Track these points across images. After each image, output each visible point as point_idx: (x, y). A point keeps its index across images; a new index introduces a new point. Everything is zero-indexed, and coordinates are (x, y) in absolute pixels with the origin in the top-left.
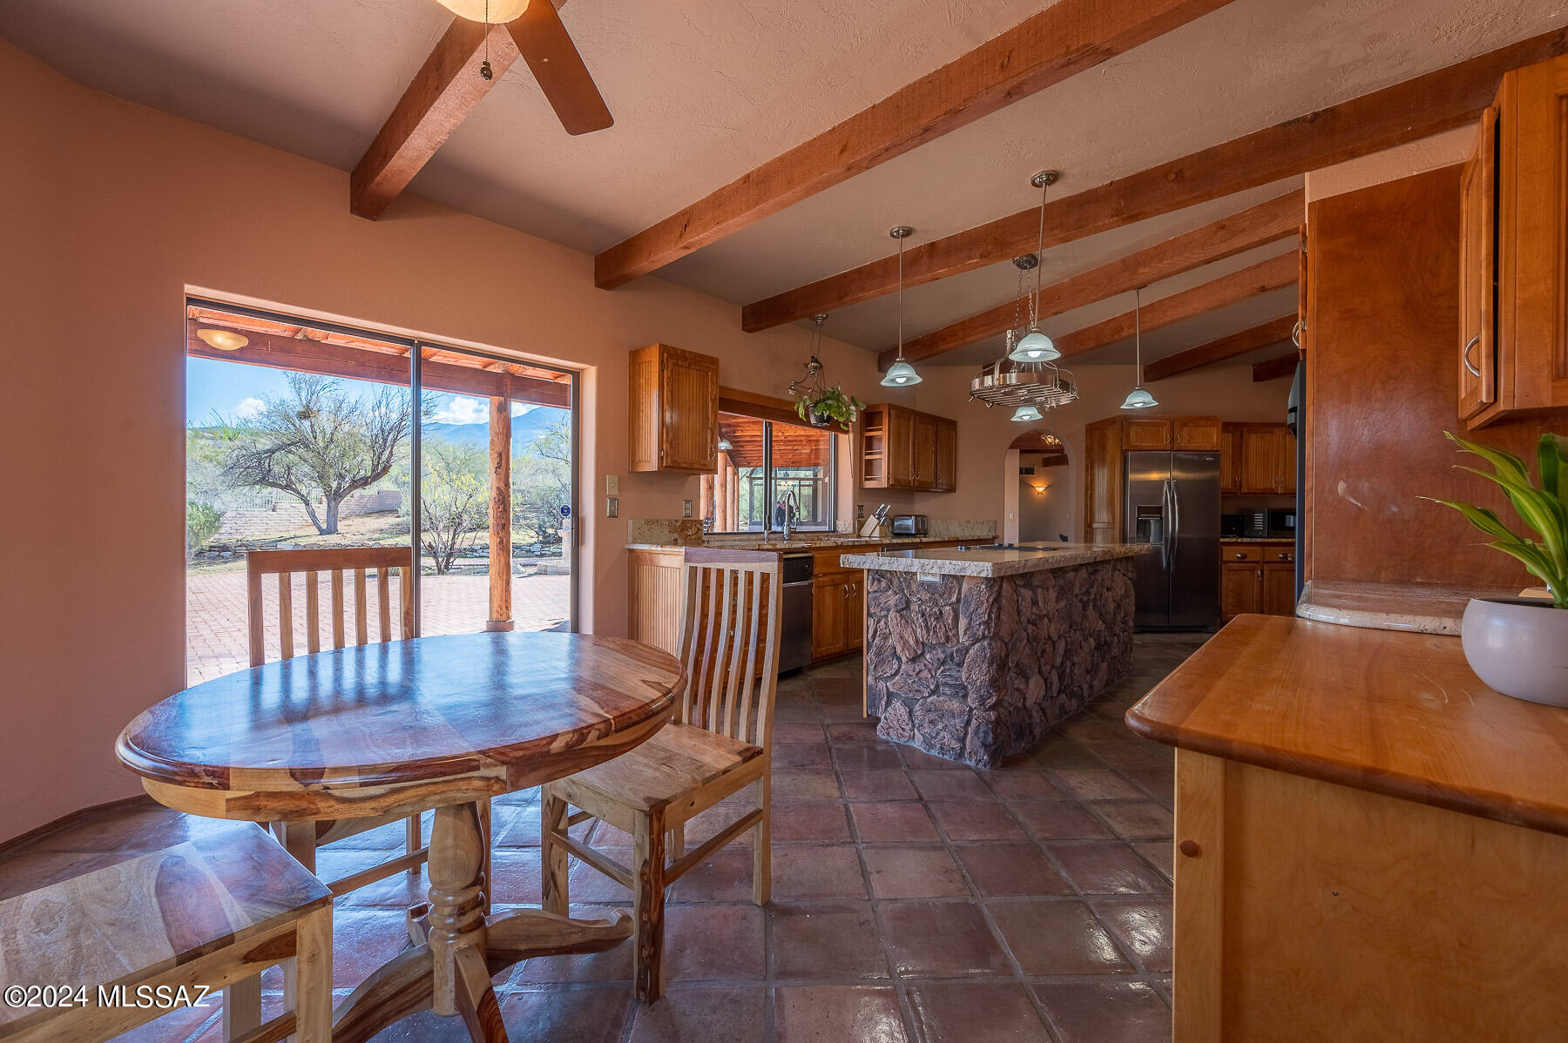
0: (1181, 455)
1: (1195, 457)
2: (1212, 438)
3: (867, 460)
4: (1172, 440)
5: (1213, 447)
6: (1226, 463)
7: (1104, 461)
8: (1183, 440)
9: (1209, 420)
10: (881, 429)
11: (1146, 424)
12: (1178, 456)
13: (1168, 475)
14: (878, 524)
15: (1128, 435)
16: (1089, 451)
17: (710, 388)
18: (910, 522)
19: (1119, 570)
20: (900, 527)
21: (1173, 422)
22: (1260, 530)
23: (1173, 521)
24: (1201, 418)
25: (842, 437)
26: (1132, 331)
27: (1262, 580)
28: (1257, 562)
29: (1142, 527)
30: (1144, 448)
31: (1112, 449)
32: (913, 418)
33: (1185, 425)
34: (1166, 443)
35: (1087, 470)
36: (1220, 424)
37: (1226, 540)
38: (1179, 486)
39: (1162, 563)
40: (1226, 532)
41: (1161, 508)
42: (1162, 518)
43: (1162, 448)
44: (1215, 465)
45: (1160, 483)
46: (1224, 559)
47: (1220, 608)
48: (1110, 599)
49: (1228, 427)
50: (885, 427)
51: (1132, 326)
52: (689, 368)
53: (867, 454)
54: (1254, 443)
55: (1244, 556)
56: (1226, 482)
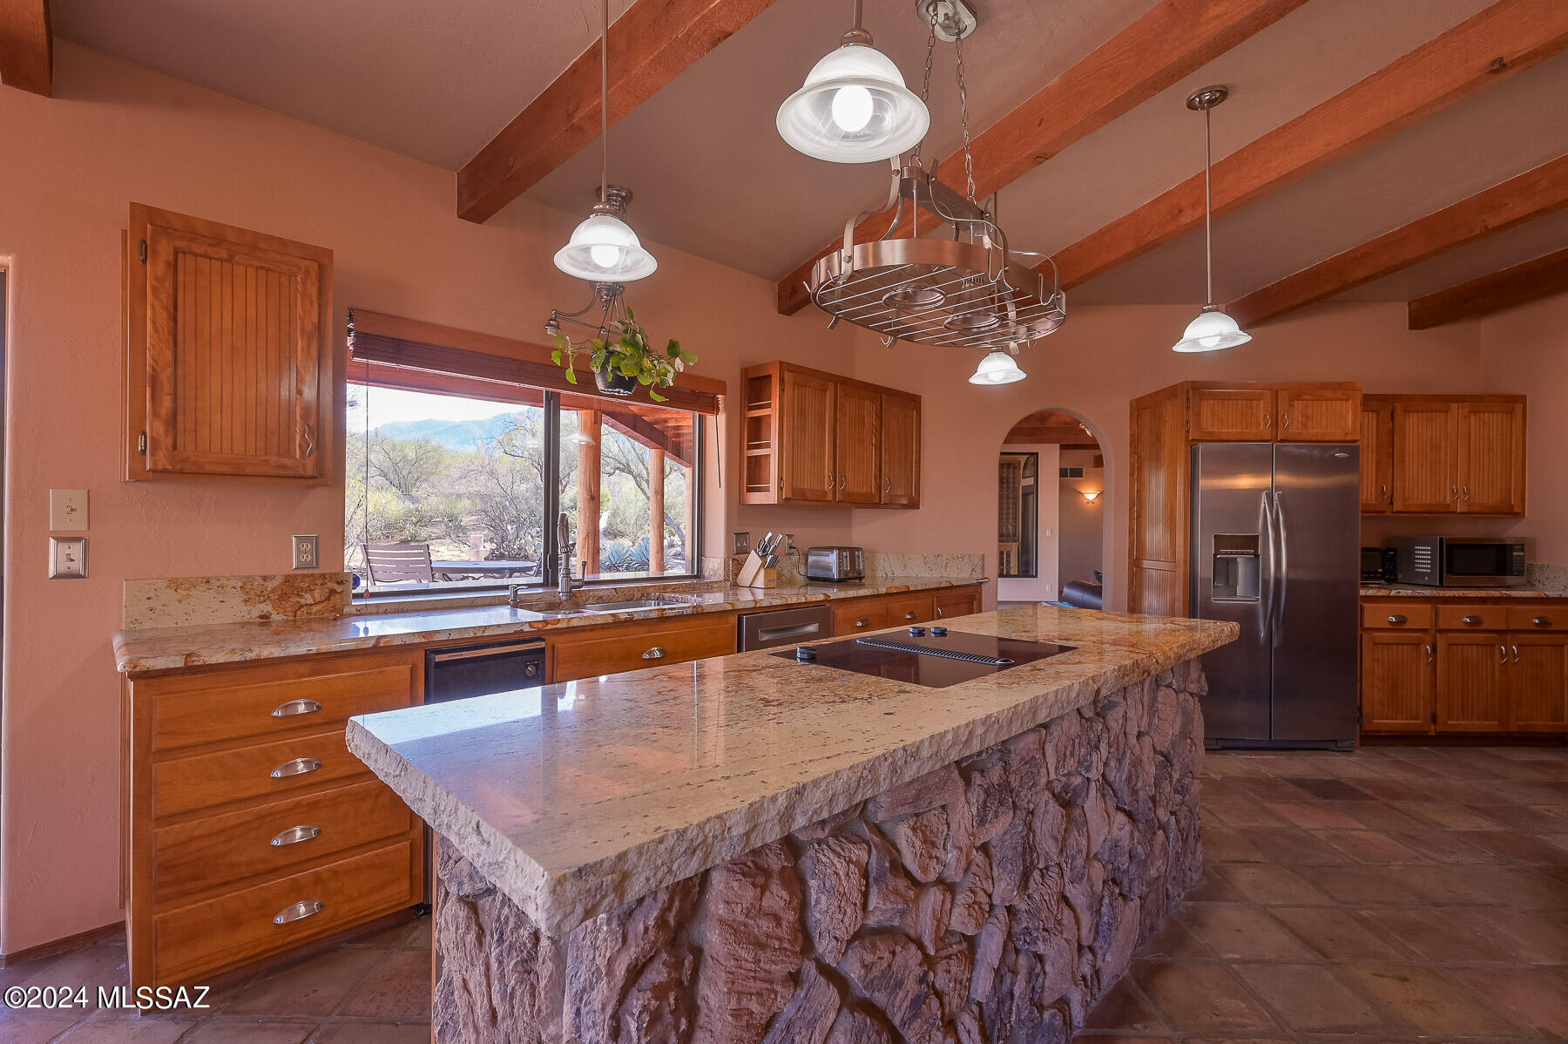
0: (1290, 448)
1: (1316, 452)
2: (1343, 420)
3: (749, 458)
4: (1275, 425)
5: (1347, 434)
6: (1368, 462)
7: (1158, 459)
8: (1293, 422)
9: (1341, 389)
10: (768, 406)
11: (1230, 397)
12: (1284, 449)
13: (1264, 481)
14: (762, 566)
15: (1198, 415)
16: (1135, 442)
17: (299, 307)
18: (832, 559)
19: (1169, 686)
20: (817, 565)
21: (1277, 392)
22: (1425, 574)
23: (1276, 558)
24: (1325, 386)
25: (710, 419)
26: (1198, 213)
27: (1435, 660)
28: (1424, 631)
29: (1224, 570)
30: (1225, 438)
31: (1172, 439)
32: (831, 385)
33: (1298, 397)
34: (1263, 428)
35: (1132, 474)
36: (1359, 396)
37: (1371, 592)
38: (1289, 501)
39: (1258, 632)
40: (1369, 576)
41: (1256, 537)
42: (1257, 556)
43: (1258, 438)
44: (1351, 462)
45: (1254, 494)
46: (1366, 625)
47: (1360, 709)
48: (1148, 752)
49: (1371, 402)
50: (775, 402)
51: (1200, 202)
52: (230, 260)
53: (750, 447)
54: (1415, 428)
55: (1402, 620)
56: (1368, 494)
